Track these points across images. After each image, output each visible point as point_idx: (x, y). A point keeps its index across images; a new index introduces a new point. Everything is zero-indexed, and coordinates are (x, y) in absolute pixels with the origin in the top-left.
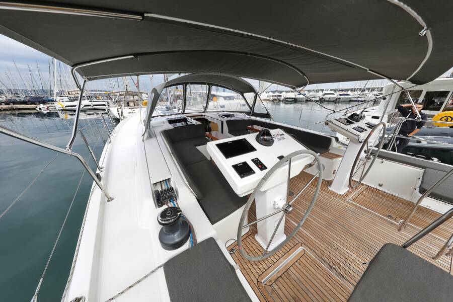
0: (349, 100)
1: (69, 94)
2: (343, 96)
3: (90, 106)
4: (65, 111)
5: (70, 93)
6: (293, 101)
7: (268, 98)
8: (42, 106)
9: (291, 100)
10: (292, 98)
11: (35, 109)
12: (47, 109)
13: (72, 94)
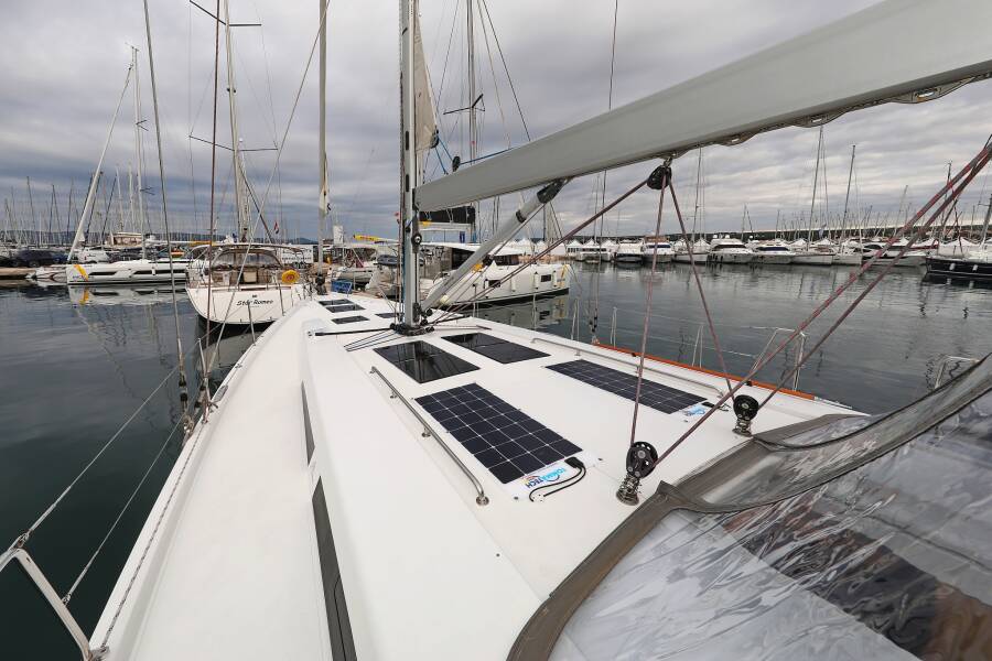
0: (789, 260)
1: (115, 242)
2: (772, 253)
3: (150, 272)
4: (86, 285)
5: (119, 241)
6: (637, 262)
7: (571, 254)
8: (41, 271)
9: (633, 259)
10: (636, 255)
11: (22, 277)
12: (52, 278)
13: (122, 243)
